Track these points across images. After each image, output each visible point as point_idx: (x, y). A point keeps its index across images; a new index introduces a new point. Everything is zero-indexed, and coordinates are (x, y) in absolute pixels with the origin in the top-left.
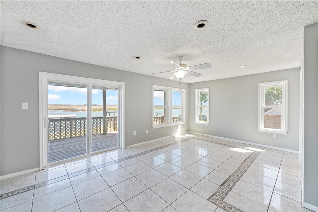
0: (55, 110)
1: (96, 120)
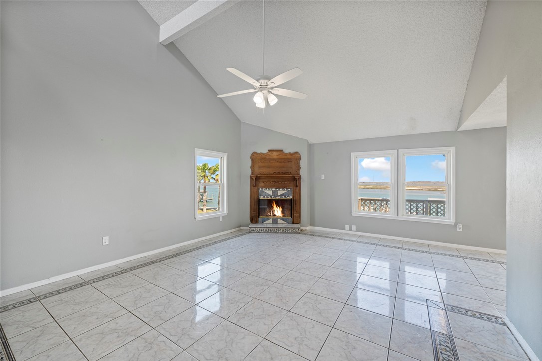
0: (430, 190)
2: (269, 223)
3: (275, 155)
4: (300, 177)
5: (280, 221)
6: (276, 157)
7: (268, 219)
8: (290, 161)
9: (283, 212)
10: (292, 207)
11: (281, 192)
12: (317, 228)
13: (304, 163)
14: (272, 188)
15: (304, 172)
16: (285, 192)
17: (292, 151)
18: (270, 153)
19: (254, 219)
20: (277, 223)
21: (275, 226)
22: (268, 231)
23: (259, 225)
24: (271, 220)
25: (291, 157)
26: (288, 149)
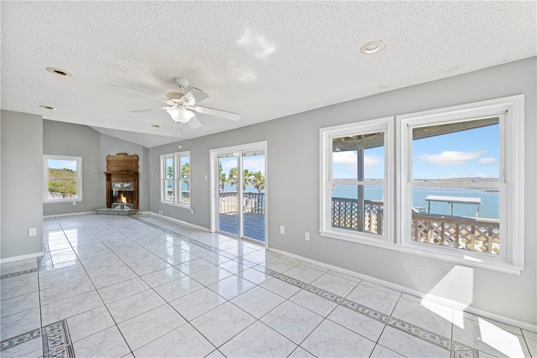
1: (338, 203)
2: (118, 208)
3: (121, 157)
4: (138, 173)
5: (125, 207)
6: (122, 159)
7: (118, 205)
8: (131, 162)
9: (127, 200)
10: (133, 196)
11: (126, 185)
12: (151, 213)
13: (141, 163)
14: (120, 182)
15: (141, 170)
16: (128, 185)
17: (133, 154)
18: (118, 156)
19: (109, 205)
20: (124, 208)
21: (122, 210)
22: (119, 214)
23: (112, 209)
24: (119, 206)
25: (131, 158)
26: (131, 153)
